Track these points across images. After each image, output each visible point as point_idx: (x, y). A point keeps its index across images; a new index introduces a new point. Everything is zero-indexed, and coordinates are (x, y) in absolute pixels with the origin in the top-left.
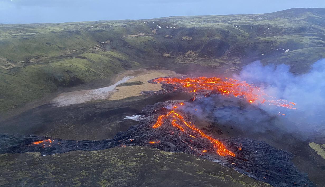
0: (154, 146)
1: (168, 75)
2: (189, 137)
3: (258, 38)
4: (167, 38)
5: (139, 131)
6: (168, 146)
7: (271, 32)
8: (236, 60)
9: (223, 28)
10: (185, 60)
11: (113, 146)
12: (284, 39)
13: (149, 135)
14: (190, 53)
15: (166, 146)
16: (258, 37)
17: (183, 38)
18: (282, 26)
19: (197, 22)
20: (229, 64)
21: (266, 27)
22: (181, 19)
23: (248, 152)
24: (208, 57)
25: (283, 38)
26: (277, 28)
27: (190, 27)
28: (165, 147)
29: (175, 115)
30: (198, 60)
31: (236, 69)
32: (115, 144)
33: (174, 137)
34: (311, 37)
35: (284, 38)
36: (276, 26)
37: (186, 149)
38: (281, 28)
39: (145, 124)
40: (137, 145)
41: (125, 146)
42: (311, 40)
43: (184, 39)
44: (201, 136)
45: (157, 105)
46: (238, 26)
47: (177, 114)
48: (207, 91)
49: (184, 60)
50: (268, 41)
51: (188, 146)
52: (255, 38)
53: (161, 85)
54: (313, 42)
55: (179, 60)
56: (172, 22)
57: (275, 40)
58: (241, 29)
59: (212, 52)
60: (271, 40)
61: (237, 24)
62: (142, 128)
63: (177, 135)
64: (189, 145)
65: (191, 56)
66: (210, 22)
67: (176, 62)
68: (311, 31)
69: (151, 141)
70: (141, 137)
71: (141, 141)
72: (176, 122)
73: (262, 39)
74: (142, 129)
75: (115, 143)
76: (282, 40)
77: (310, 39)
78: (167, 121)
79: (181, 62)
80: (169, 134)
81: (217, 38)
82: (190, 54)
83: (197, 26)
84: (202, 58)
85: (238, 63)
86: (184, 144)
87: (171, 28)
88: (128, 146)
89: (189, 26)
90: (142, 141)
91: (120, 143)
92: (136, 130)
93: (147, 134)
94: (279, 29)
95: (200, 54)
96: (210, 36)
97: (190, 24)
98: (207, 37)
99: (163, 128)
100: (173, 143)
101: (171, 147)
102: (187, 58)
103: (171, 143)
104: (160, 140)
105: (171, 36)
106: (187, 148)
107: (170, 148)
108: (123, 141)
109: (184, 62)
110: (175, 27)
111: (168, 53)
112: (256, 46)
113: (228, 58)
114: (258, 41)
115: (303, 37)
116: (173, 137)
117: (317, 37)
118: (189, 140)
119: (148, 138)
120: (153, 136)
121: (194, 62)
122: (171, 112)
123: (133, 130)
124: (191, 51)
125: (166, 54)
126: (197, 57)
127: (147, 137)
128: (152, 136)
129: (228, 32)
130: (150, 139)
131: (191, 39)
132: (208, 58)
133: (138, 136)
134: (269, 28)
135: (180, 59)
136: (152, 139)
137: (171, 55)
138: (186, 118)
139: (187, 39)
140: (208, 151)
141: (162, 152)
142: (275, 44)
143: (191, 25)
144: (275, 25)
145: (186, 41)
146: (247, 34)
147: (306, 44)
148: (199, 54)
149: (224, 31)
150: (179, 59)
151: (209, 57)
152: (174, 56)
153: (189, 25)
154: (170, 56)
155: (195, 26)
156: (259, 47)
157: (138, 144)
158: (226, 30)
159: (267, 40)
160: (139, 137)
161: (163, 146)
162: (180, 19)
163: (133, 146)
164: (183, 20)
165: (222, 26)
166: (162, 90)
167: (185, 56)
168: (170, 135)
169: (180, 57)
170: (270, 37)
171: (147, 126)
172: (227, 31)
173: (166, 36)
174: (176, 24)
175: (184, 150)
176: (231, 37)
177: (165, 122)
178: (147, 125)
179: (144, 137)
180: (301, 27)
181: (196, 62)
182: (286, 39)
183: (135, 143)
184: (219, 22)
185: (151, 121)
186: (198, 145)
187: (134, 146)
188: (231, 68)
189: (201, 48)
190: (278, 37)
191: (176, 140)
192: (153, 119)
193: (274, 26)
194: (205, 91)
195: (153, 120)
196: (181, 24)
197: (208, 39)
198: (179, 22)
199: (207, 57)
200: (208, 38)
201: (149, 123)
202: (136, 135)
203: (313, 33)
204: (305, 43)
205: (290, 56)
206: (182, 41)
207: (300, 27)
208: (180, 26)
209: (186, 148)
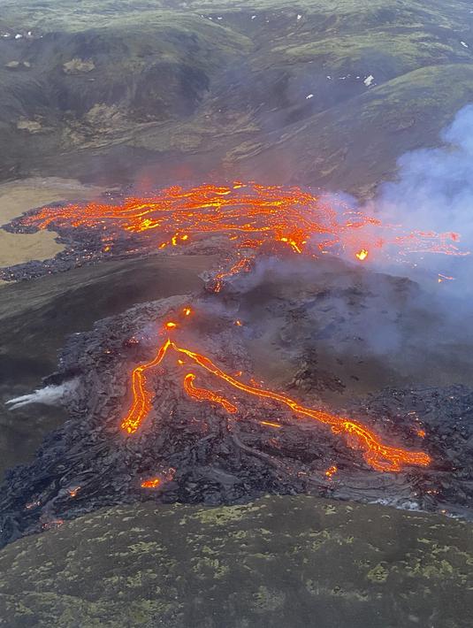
0: (164, 497)
1: (62, 195)
2: (263, 430)
3: (281, 48)
4: (12, 69)
5: (85, 446)
6: (213, 485)
7: (306, 27)
8: (240, 121)
9: (176, 26)
10: (92, 135)
11: (14, 535)
12: (352, 48)
13: (128, 457)
14: (101, 113)
15: (206, 486)
16: (278, 45)
17: (66, 64)
18: (330, 8)
19: (93, 13)
20: (224, 136)
21: (290, 15)
22: (44, 6)
23: (444, 437)
24: (157, 120)
25: (346, 44)
26: (320, 16)
27: (77, 30)
28: (202, 491)
29: (183, 356)
30: (132, 132)
31: (253, 150)
32: (17, 523)
33: (217, 442)
34: (413, 36)
35: (351, 43)
36: (314, 10)
37: (274, 478)
38: (332, 17)
39: (95, 414)
40: (101, 506)
41: (59, 522)
42: (415, 44)
43: (69, 70)
44: (294, 417)
45: (104, 328)
46: (214, 16)
47: (188, 352)
48: (211, 236)
49: (88, 138)
50: (310, 55)
51: (274, 467)
52: (273, 50)
53: (55, 234)
54: (423, 50)
55: (76, 139)
56: (18, 19)
57: (328, 51)
58: (226, 26)
59: (166, 104)
60: (316, 51)
61: (211, 10)
62: (91, 432)
63: (221, 432)
64: (275, 460)
65: (105, 120)
66: (132, 11)
67: (67, 144)
68: (407, 20)
69: (146, 480)
70: (104, 470)
71: (110, 487)
72: (195, 382)
73: (292, 51)
74: (93, 438)
75: (17, 519)
76: (348, 50)
77: (413, 41)
78: (164, 384)
79: (82, 144)
80: (193, 434)
81: (168, 57)
82: (102, 117)
83: (99, 25)
84: (142, 124)
85: (249, 128)
86: (258, 464)
87: (18, 36)
88: (70, 519)
89: (73, 28)
90: (114, 484)
91: (35, 514)
92: (70, 444)
93: (118, 454)
94: (325, 16)
95: (132, 112)
96: (146, 52)
97: (73, 20)
98: (139, 56)
99: (165, 416)
100: (224, 468)
101: (225, 486)
102: (97, 130)
103: (215, 467)
104: (172, 466)
105: (27, 64)
106: (276, 474)
107: (222, 492)
108: (43, 504)
109: (91, 143)
110: (29, 33)
111: (33, 120)
112: (285, 74)
113: (215, 117)
114: (285, 58)
115: (394, 36)
116: (212, 445)
117: (426, 35)
118: (265, 439)
119: (129, 466)
120: (145, 455)
121: (123, 139)
122: (165, 348)
123: (61, 446)
124: (101, 104)
125: (24, 123)
126: (125, 122)
127: (123, 466)
128: (140, 456)
129: (194, 37)
130: (138, 472)
131: (92, 67)
132: (159, 123)
133: (91, 470)
134: (299, 17)
135: (76, 136)
136: (146, 470)
137: (43, 123)
138: (219, 359)
139: (79, 68)
140: (340, 467)
141: (206, 515)
142: (332, 62)
143: (77, 22)
144: (311, 7)
145: (75, 74)
146: (244, 39)
147: (409, 57)
148: (129, 112)
149: (182, 36)
150: (73, 136)
151: (162, 120)
152: (51, 126)
153: (73, 23)
154: (40, 126)
155: (94, 24)
156: (295, 76)
157: (103, 500)
158: (187, 30)
159: (308, 52)
160: (97, 472)
161: (197, 488)
162: (38, 5)
163: (86, 513)
164: (48, 8)
165: (170, 20)
166: (65, 252)
167: (88, 124)
168: (201, 436)
169: (74, 129)
170: (312, 44)
171: (105, 419)
172: (190, 35)
173: (10, 65)
174: (31, 24)
175: (269, 484)
176: (206, 53)
177: (159, 392)
178: (102, 415)
179: (113, 466)
180: (379, 8)
181: (129, 140)
182: (356, 47)
183: (88, 499)
184: (156, 7)
185: (111, 396)
186: (302, 453)
187: (92, 511)
188: (238, 149)
189: (130, 94)
190: (332, 42)
191: (227, 452)
192: (115, 387)
193: (311, 12)
194: (206, 238)
195: (116, 391)
196: (47, 21)
197: (143, 63)
198: (40, 16)
199: (155, 120)
200: (141, 59)
201: (108, 405)
202: (82, 465)
203: (411, 24)
204: (407, 54)
205: (395, 98)
206: (65, 74)
207: (379, 11)
208: (46, 29)
209: (270, 473)
